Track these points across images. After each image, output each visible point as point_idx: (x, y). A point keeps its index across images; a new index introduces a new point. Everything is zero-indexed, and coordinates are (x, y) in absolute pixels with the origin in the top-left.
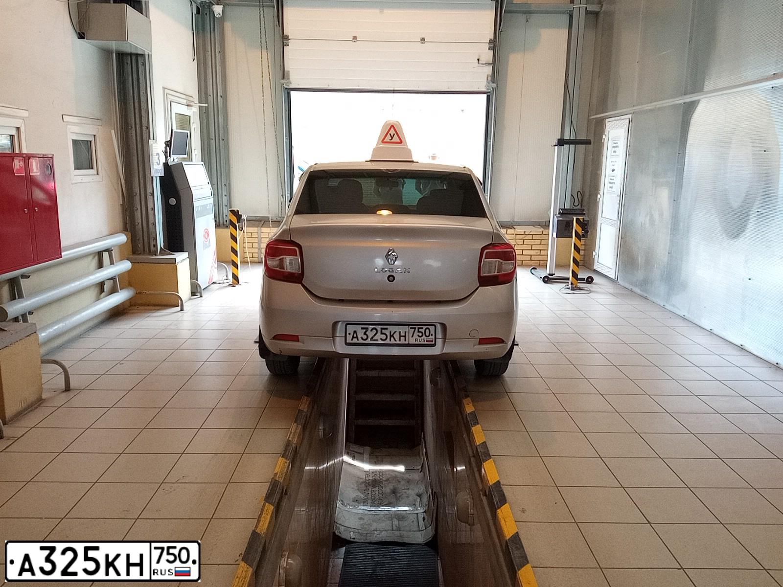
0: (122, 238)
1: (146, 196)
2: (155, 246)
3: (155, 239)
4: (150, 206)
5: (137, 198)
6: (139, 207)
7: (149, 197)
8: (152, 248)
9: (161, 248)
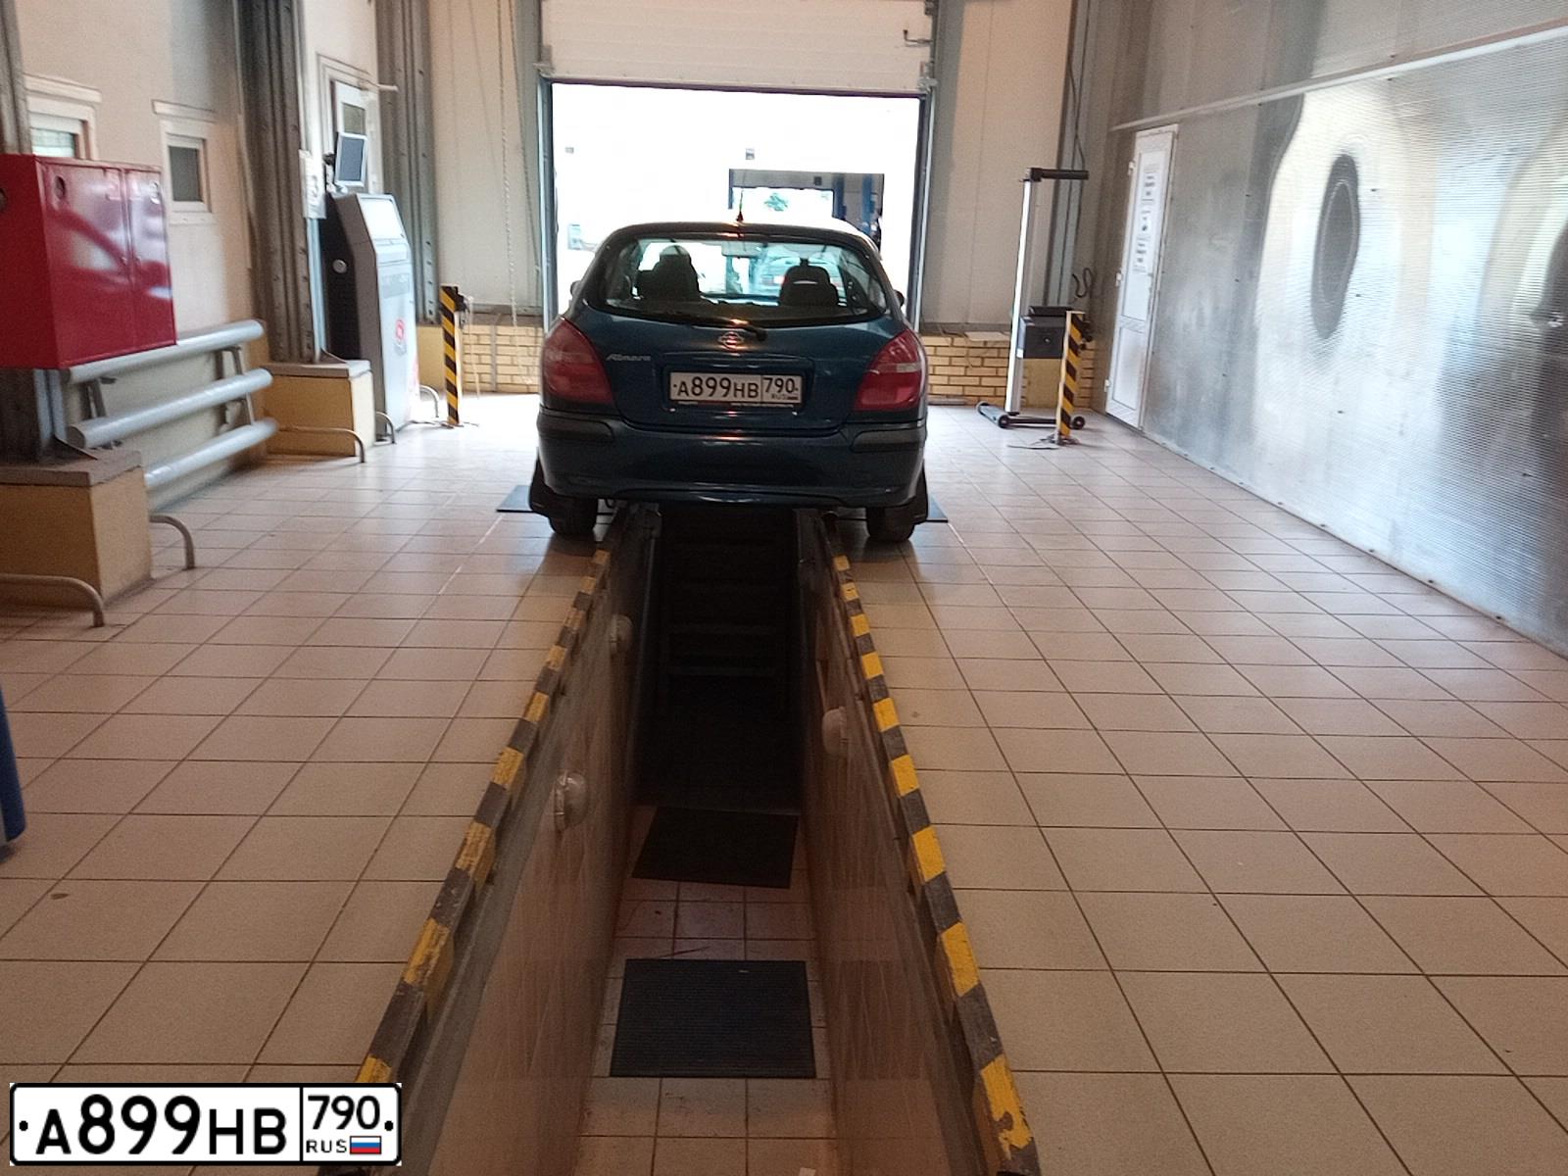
0: (254, 329)
1: (294, 253)
2: (312, 347)
3: (311, 334)
4: (301, 273)
5: (278, 258)
6: (281, 276)
7: (300, 257)
8: (306, 350)
9: (322, 350)
